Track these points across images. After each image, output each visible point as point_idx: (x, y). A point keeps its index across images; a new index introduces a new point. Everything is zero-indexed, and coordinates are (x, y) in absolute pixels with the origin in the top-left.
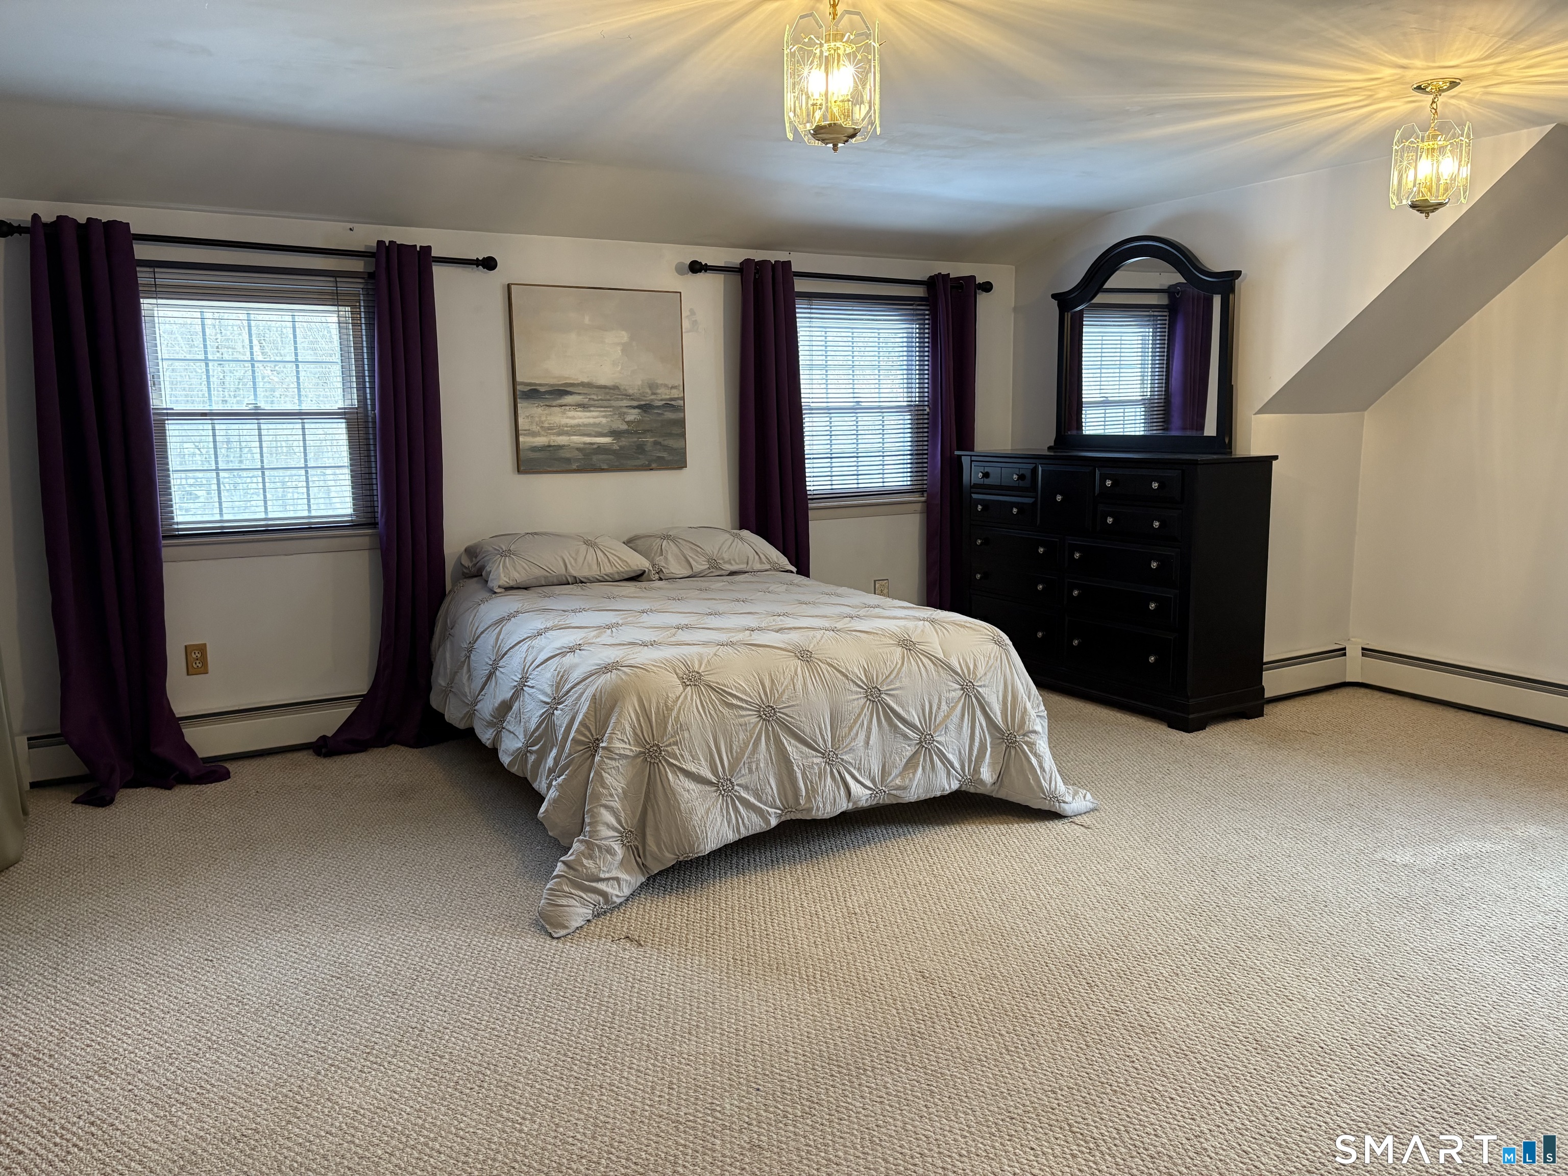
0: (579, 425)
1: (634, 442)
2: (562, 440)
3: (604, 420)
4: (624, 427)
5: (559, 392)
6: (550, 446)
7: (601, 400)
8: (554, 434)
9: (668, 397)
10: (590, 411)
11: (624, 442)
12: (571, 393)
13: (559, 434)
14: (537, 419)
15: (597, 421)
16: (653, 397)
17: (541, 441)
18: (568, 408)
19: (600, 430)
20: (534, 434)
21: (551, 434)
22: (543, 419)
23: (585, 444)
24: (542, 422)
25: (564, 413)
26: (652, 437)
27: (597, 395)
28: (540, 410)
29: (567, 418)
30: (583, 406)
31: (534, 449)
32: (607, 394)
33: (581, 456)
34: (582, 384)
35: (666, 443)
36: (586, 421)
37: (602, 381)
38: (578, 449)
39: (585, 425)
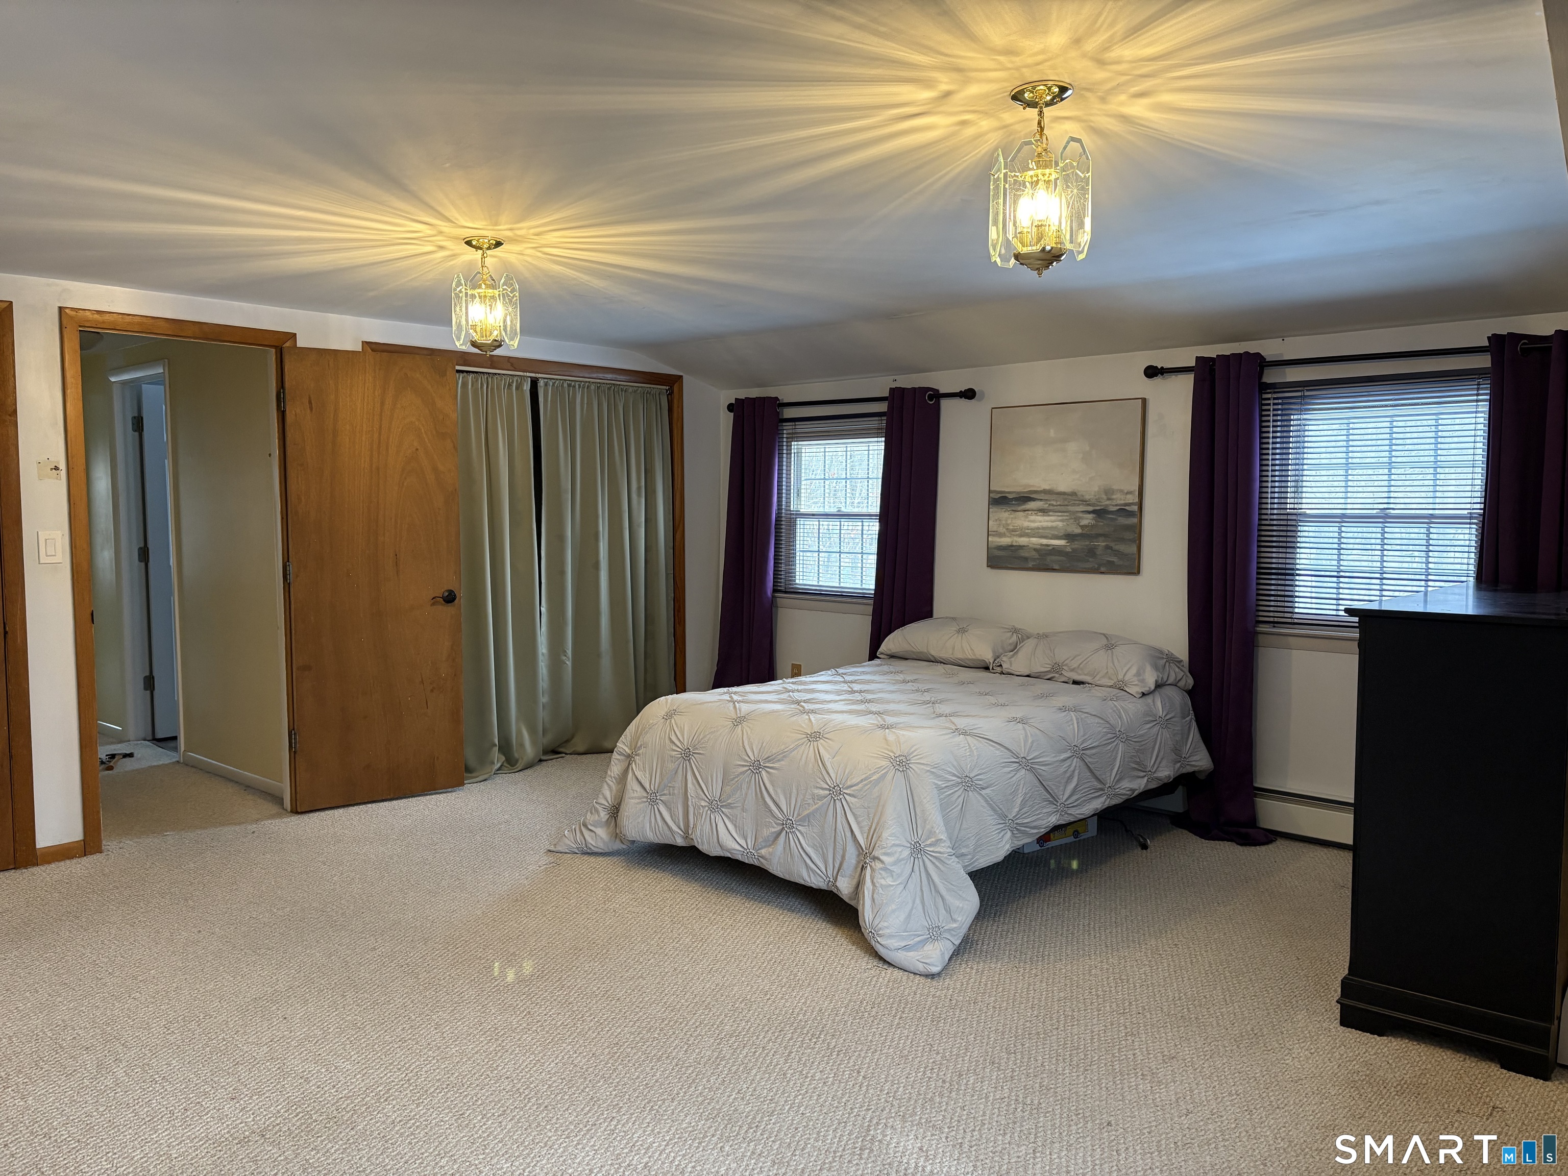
0: (1038, 528)
1: (1087, 546)
2: (1023, 541)
3: (1060, 524)
4: (1078, 531)
5: (1024, 499)
6: (1012, 546)
7: (1060, 505)
8: (1017, 535)
9: (1122, 502)
10: (1049, 516)
11: (1077, 545)
12: (1034, 500)
13: (1021, 536)
14: (1004, 522)
15: (1054, 524)
16: (1108, 502)
17: (1005, 541)
18: (1030, 512)
19: (1056, 533)
20: (1001, 535)
21: (1014, 535)
22: (1009, 522)
23: (1042, 545)
24: (1008, 525)
25: (1026, 517)
26: (1103, 541)
27: (1057, 501)
28: (1006, 515)
29: (1029, 521)
30: (1043, 511)
31: (1000, 548)
32: (1065, 499)
33: (1037, 557)
34: (1045, 492)
35: (1117, 547)
36: (1045, 524)
37: (1062, 488)
38: (1035, 550)
39: (1044, 528)
